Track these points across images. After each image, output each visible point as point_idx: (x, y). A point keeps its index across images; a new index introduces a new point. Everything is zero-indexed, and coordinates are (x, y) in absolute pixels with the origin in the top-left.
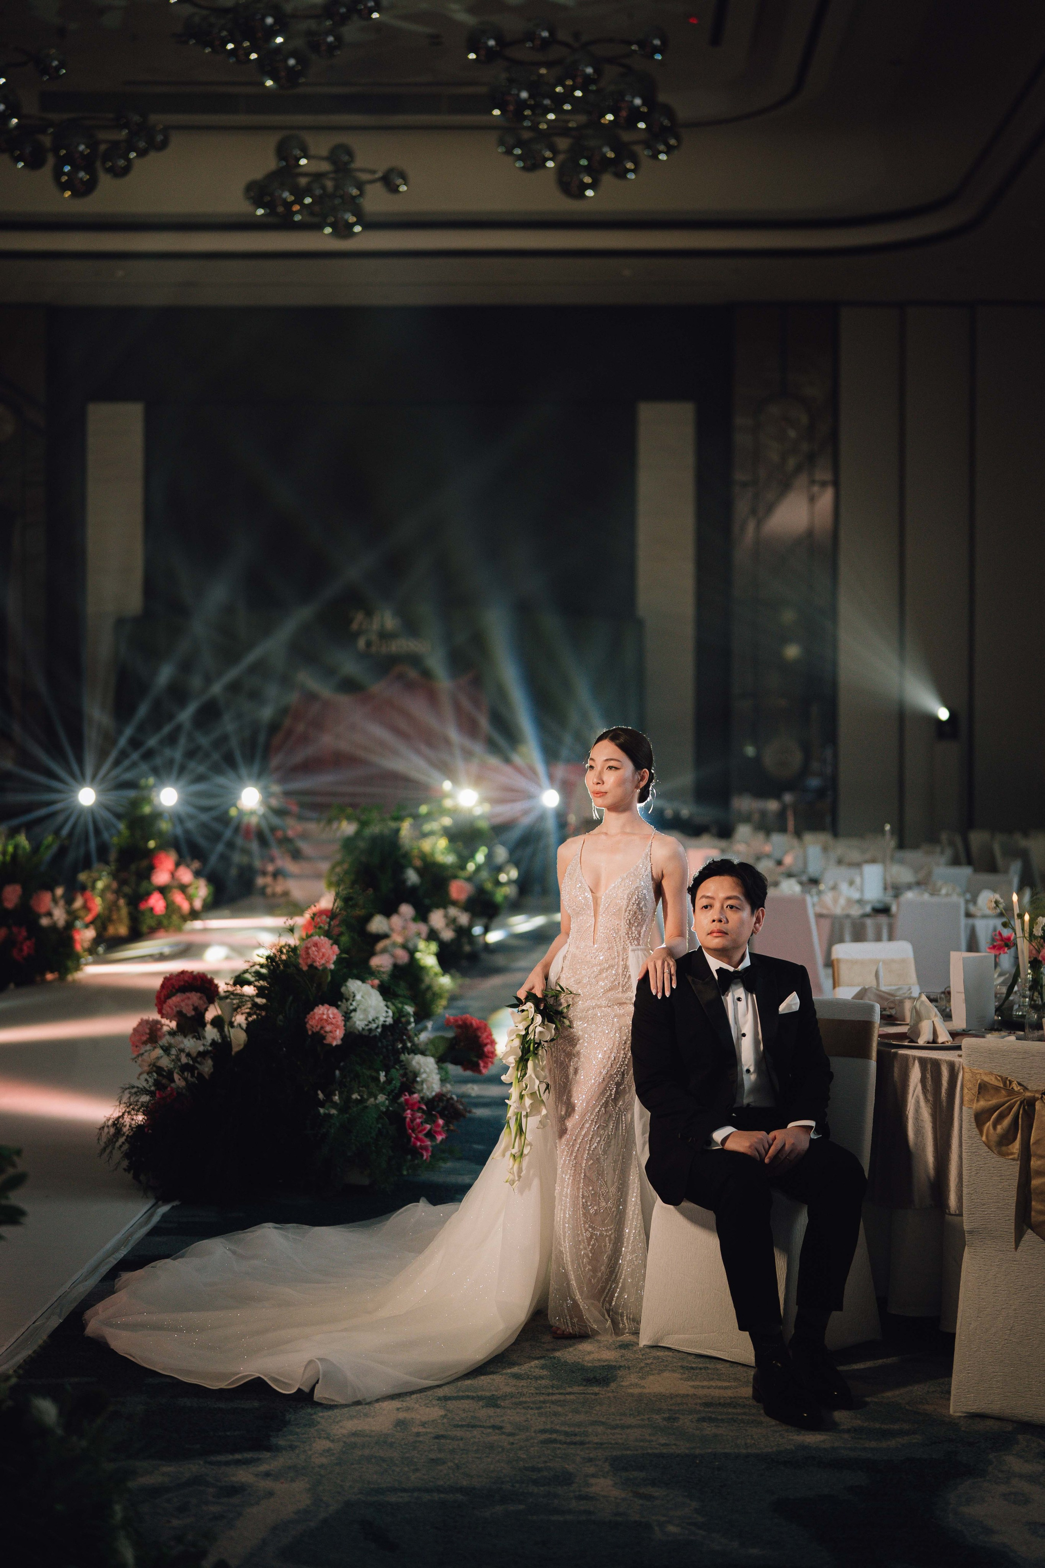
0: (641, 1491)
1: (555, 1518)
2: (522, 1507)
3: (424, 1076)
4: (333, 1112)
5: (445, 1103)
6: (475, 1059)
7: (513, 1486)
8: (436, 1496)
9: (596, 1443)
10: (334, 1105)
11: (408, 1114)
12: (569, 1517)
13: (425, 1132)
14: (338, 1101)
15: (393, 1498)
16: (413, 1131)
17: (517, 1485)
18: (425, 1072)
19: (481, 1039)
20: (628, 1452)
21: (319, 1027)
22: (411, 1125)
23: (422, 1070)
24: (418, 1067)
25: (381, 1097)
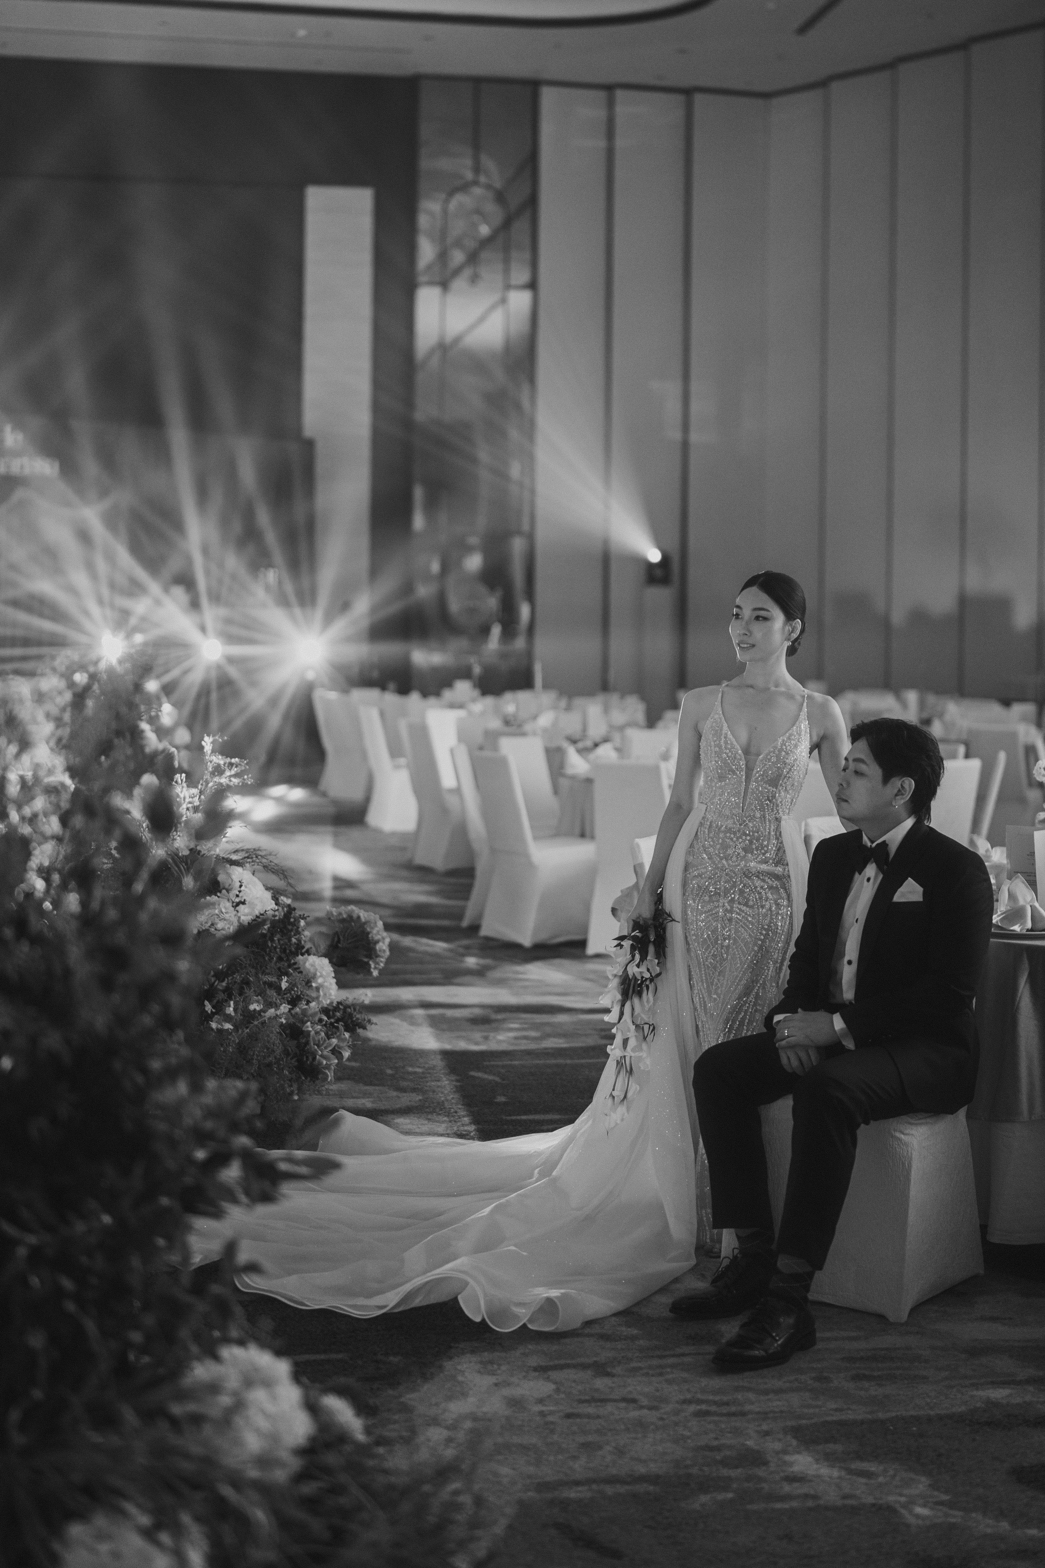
0: (853, 1466)
1: (778, 1506)
2: (730, 1495)
3: (320, 980)
4: (228, 1026)
5: (341, 1012)
6: (366, 960)
7: (701, 1470)
8: (622, 1489)
9: (759, 1413)
10: (228, 1018)
11: (308, 1027)
12: (794, 1504)
13: (330, 1048)
14: (233, 1014)
15: (572, 1494)
16: (318, 1046)
17: (706, 1469)
18: (321, 976)
19: (370, 936)
20: (804, 1422)
21: (209, 924)
22: (316, 1038)
23: (318, 974)
24: (312, 970)
25: (285, 1007)
